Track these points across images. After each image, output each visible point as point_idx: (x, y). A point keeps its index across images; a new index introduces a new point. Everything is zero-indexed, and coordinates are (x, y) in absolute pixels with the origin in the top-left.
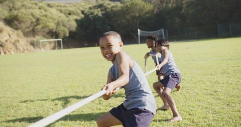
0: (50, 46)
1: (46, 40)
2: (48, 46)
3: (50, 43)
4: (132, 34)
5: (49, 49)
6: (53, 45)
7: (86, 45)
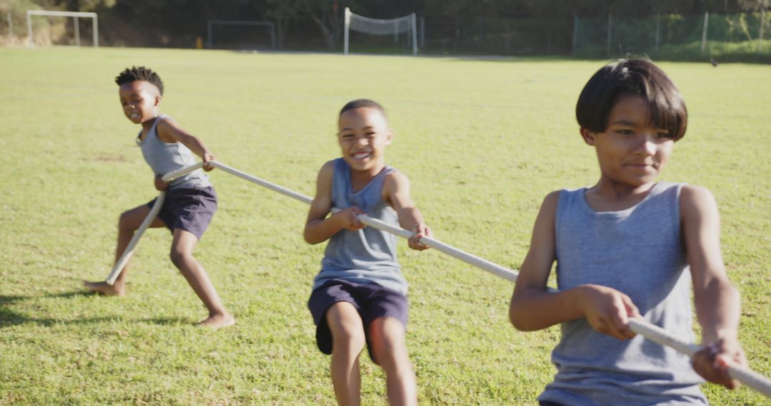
0: (51, 35)
1: (39, 12)
2: (45, 31)
3: (52, 21)
4: (317, 20)
5: (49, 42)
6: (60, 29)
7: (165, 40)
